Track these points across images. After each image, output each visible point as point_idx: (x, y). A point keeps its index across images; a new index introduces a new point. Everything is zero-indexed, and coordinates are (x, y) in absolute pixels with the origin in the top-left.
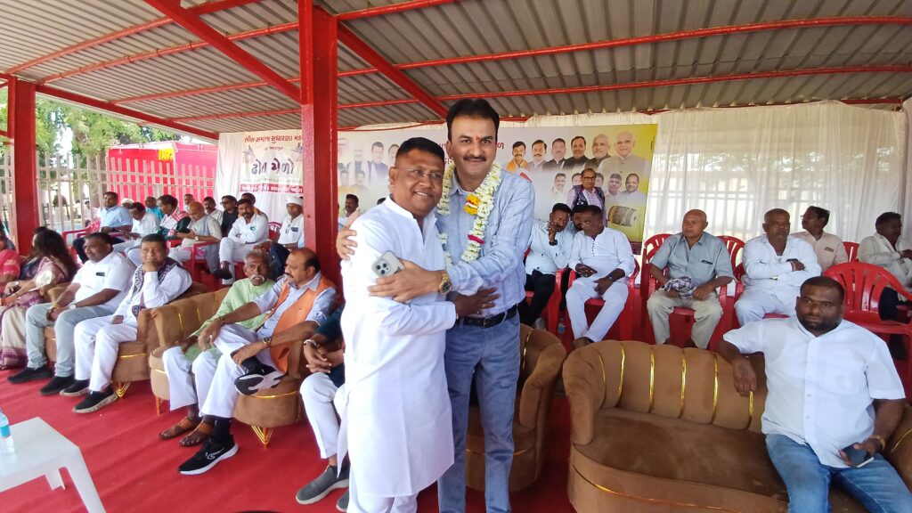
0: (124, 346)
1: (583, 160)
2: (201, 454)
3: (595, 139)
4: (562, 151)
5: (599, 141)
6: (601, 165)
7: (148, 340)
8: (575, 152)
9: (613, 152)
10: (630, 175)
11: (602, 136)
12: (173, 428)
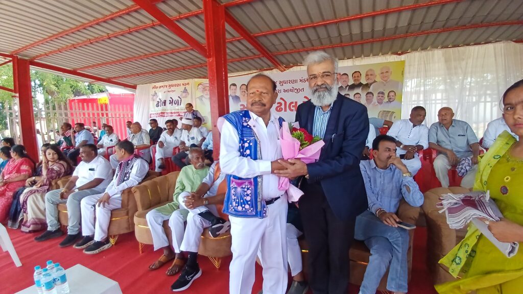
0: (113, 212)
1: (360, 85)
2: (183, 276)
3: (367, 72)
4: (347, 80)
5: (369, 73)
6: (371, 87)
7: (129, 207)
8: (355, 80)
9: (378, 79)
10: (390, 92)
11: (371, 70)
12: (157, 262)
